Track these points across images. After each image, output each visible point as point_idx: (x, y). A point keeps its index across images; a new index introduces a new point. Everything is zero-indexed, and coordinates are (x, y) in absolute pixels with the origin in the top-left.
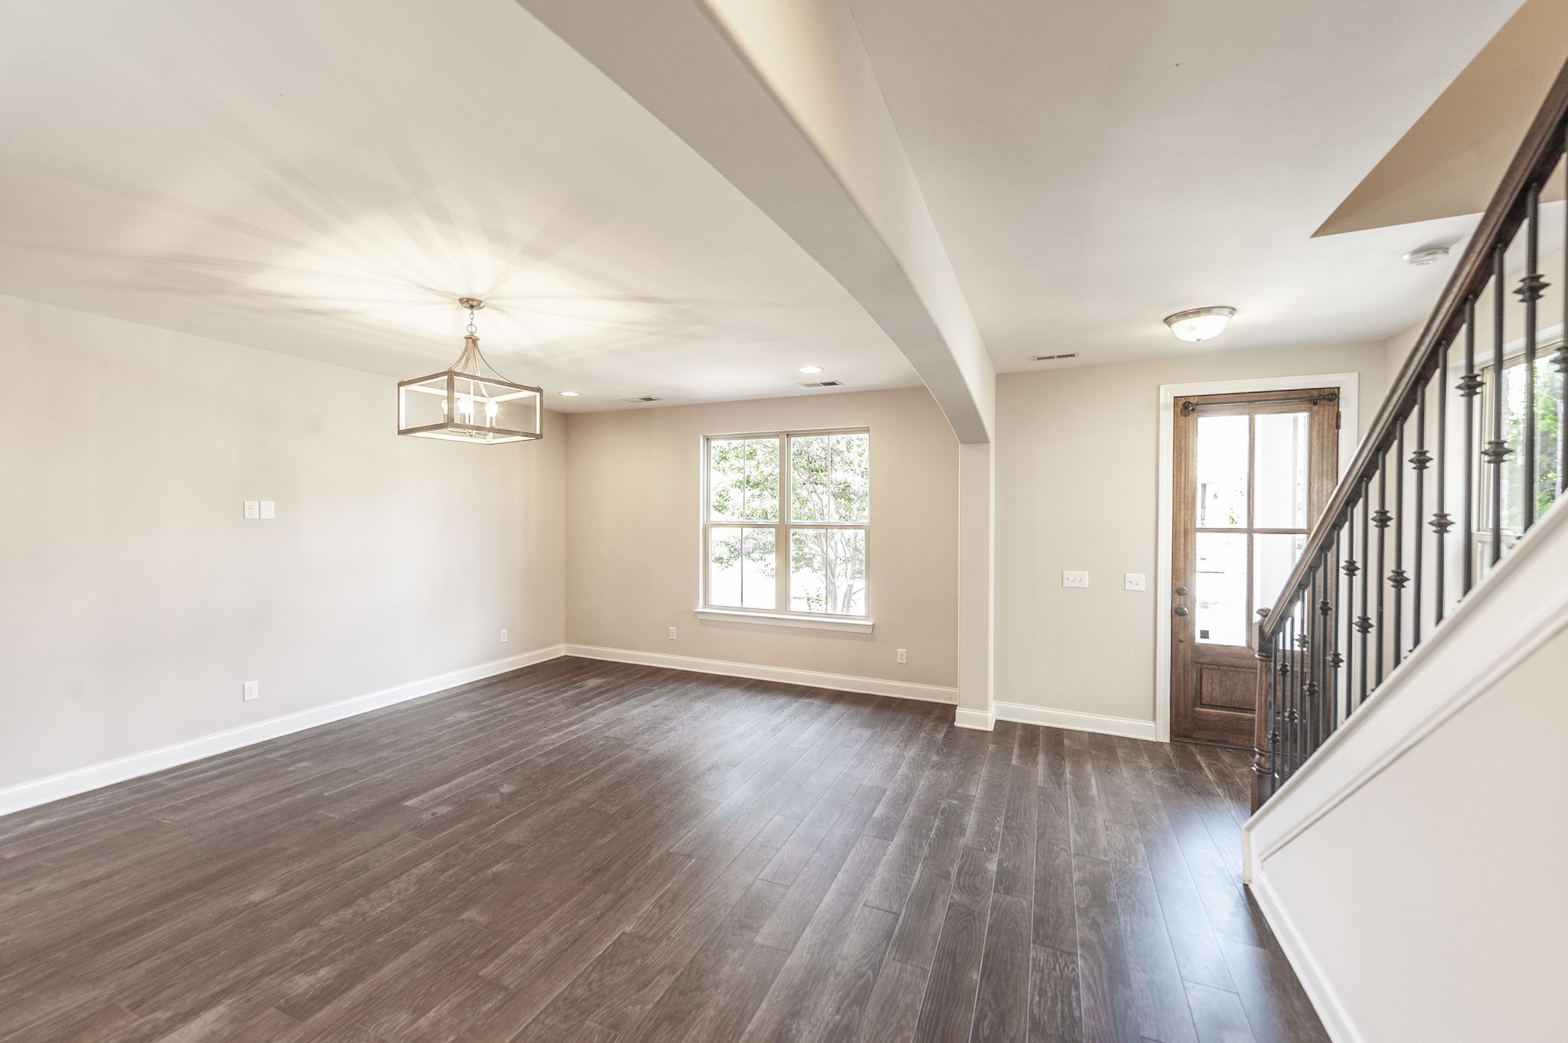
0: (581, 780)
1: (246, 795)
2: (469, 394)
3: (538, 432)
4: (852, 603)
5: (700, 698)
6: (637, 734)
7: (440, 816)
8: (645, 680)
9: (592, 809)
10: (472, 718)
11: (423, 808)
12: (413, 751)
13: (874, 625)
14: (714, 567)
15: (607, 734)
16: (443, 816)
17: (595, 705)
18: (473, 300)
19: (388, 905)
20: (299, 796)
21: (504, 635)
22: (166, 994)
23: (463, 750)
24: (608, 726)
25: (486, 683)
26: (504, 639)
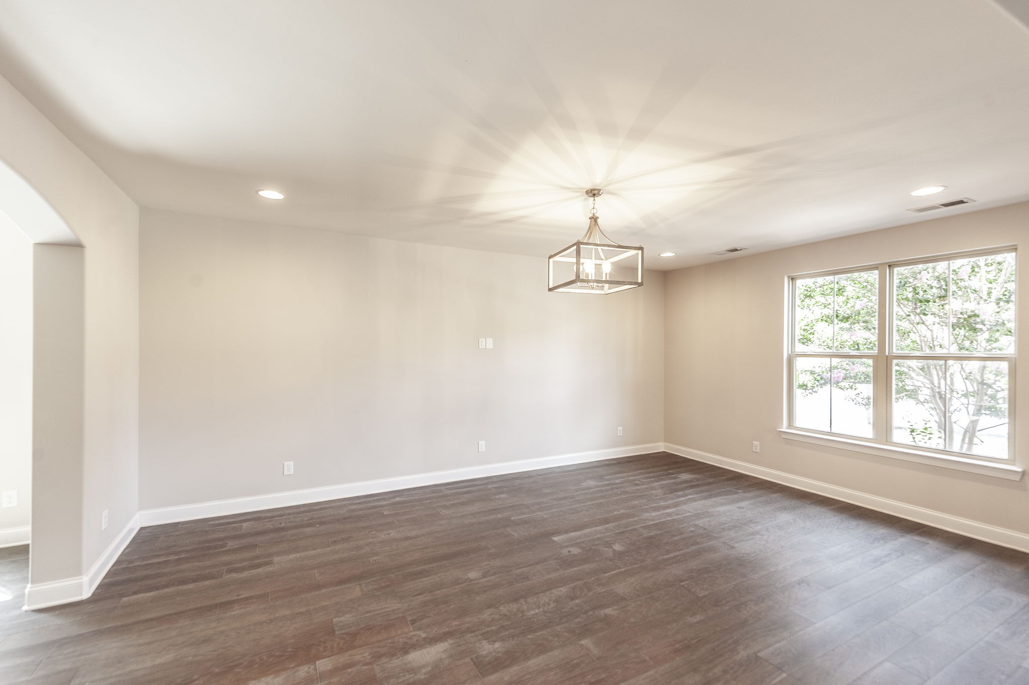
0: (675, 557)
1: (475, 508)
2: (592, 259)
3: (640, 281)
4: (976, 440)
5: (784, 509)
6: (723, 529)
7: (573, 555)
8: (729, 482)
9: (683, 586)
10: (597, 486)
11: (563, 545)
12: (561, 502)
13: (1023, 473)
14: (798, 393)
15: (697, 523)
16: (574, 555)
17: (686, 495)
18: (595, 190)
19: (537, 611)
20: (499, 516)
21: (620, 431)
22: (426, 621)
23: (590, 508)
24: (698, 516)
25: (607, 463)
26: (620, 434)
